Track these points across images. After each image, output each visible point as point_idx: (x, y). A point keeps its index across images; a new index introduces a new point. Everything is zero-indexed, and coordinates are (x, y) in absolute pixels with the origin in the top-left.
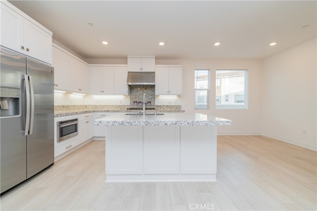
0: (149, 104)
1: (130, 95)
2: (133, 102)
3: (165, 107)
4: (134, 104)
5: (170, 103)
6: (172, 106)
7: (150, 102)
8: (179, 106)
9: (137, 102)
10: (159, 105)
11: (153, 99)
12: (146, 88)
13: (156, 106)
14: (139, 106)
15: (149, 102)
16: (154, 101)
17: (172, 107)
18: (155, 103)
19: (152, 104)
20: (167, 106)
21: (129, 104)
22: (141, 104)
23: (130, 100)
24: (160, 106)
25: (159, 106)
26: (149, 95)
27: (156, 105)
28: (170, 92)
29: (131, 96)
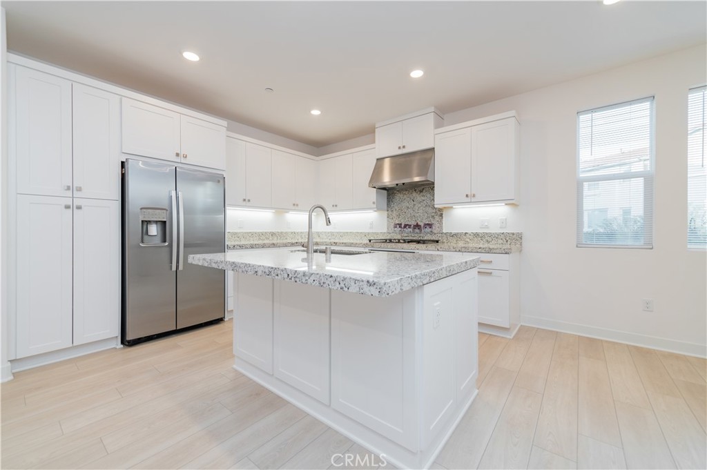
0: (428, 230)
1: (388, 211)
2: (393, 224)
3: (471, 237)
4: (396, 229)
5: (487, 227)
6: (490, 235)
7: (430, 225)
8: (513, 234)
9: (401, 224)
10: (454, 231)
11: (437, 218)
12: (421, 191)
13: (445, 234)
14: (406, 235)
15: (428, 224)
16: (441, 222)
17: (489, 239)
18: (442, 227)
19: (435, 229)
20: (476, 235)
21: (385, 230)
22: (410, 230)
23: (388, 221)
24: (456, 235)
25: (453, 235)
26: (427, 208)
27: (444, 231)
28: (474, 196)
29: (390, 213)
